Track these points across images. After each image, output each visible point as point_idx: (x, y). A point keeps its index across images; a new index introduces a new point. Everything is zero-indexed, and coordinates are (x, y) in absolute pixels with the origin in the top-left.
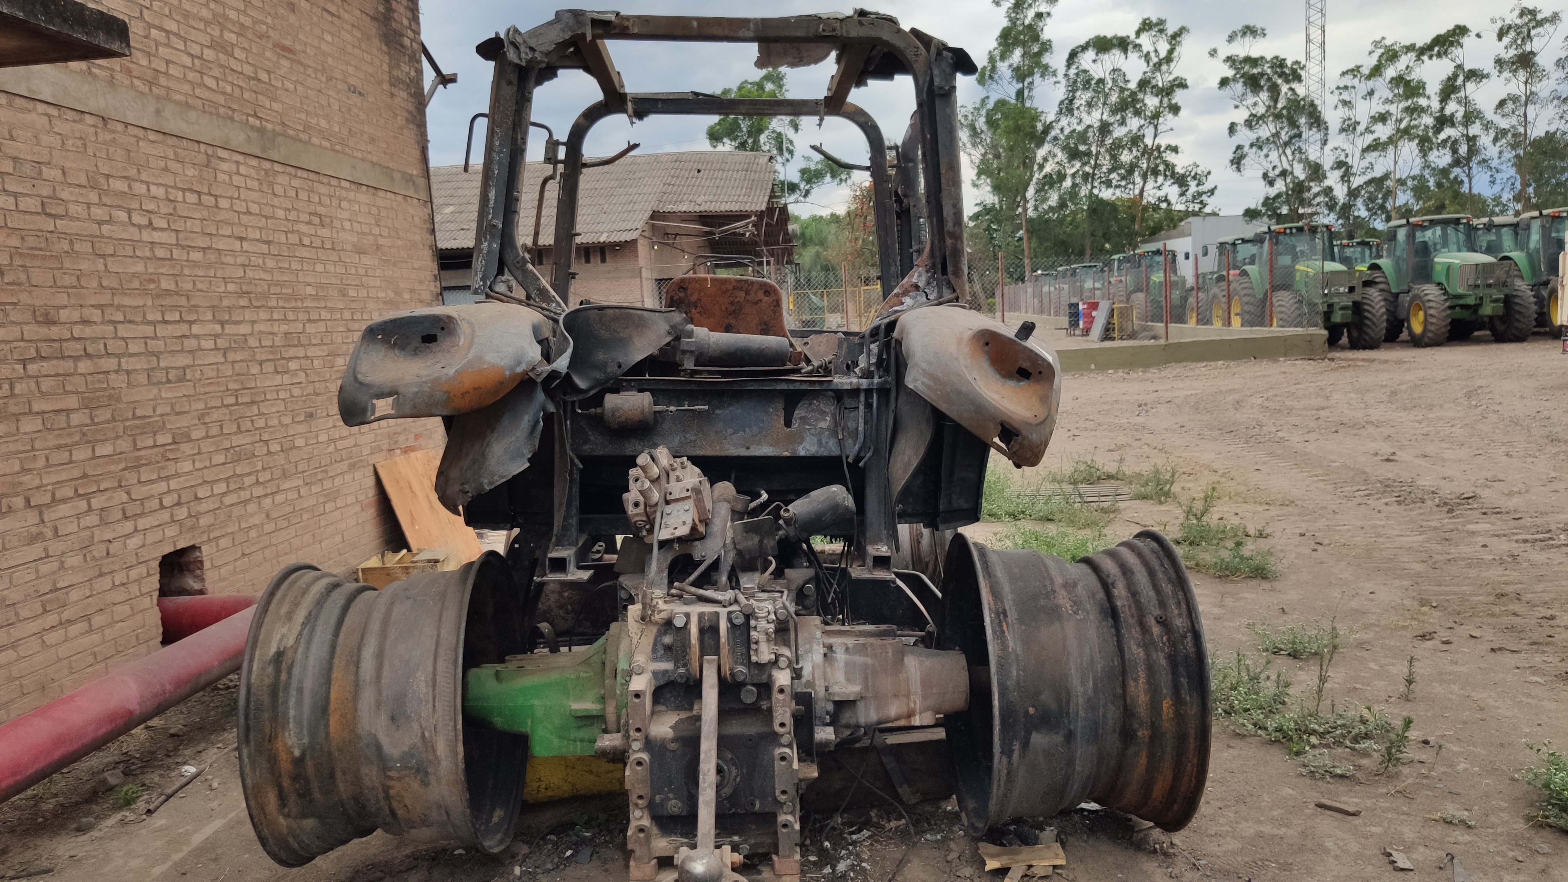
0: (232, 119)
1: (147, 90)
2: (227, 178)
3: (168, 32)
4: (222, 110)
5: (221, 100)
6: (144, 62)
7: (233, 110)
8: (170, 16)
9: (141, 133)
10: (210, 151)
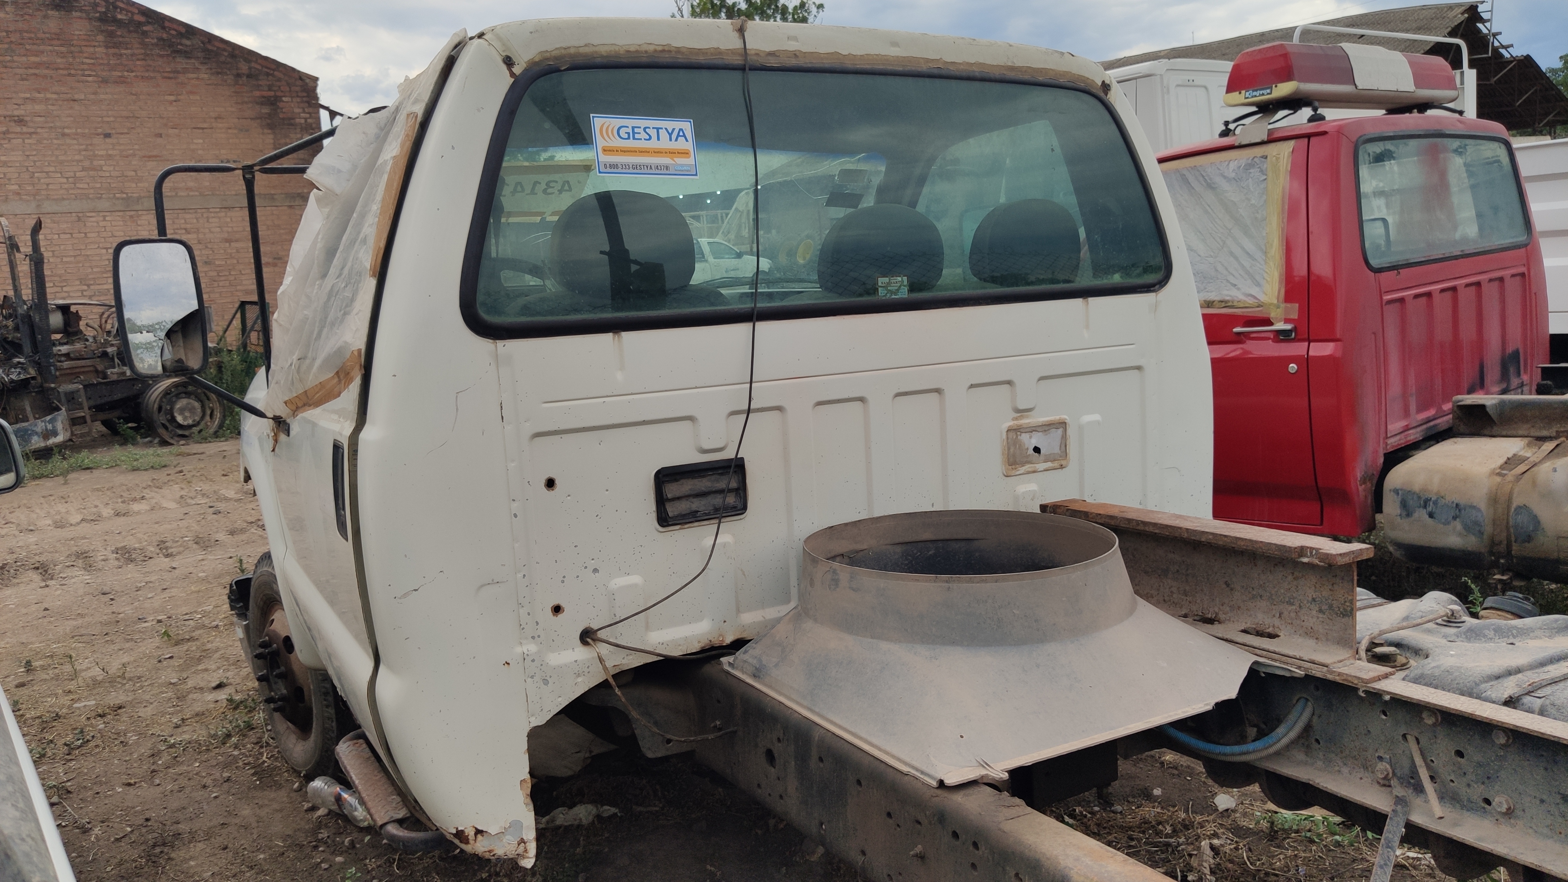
0: (100, 198)
1: (32, 198)
2: (95, 224)
3: (47, 172)
4: (91, 196)
5: (92, 191)
6: (29, 188)
7: (102, 194)
8: (49, 165)
9: (27, 216)
10: (80, 215)
